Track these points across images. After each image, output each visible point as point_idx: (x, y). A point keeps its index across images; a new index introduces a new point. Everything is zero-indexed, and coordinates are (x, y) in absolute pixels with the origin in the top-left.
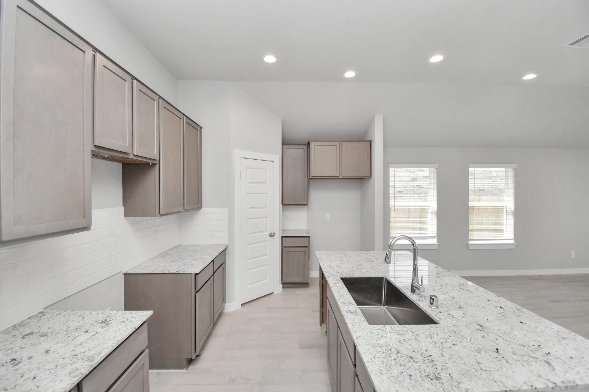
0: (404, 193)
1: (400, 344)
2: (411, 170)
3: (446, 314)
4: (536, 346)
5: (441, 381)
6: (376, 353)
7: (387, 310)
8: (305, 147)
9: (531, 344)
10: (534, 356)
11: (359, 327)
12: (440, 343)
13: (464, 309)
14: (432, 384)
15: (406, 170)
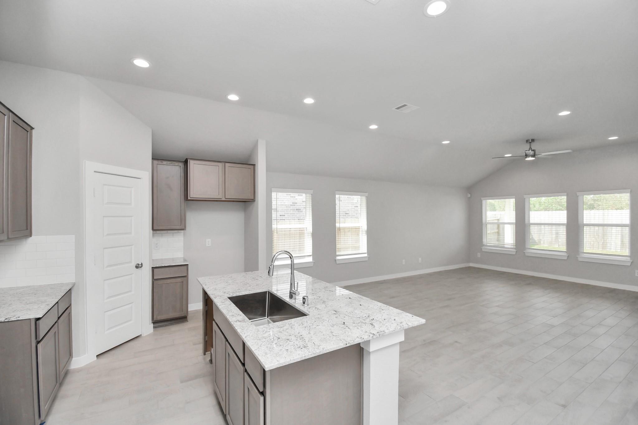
0: (286, 216)
1: (280, 333)
2: (292, 195)
3: (314, 308)
4: (367, 316)
5: (308, 348)
6: (261, 343)
7: (270, 320)
8: (182, 165)
9: (364, 316)
10: (364, 322)
11: (247, 330)
12: (308, 326)
13: (326, 303)
14: (302, 351)
15: (287, 195)
